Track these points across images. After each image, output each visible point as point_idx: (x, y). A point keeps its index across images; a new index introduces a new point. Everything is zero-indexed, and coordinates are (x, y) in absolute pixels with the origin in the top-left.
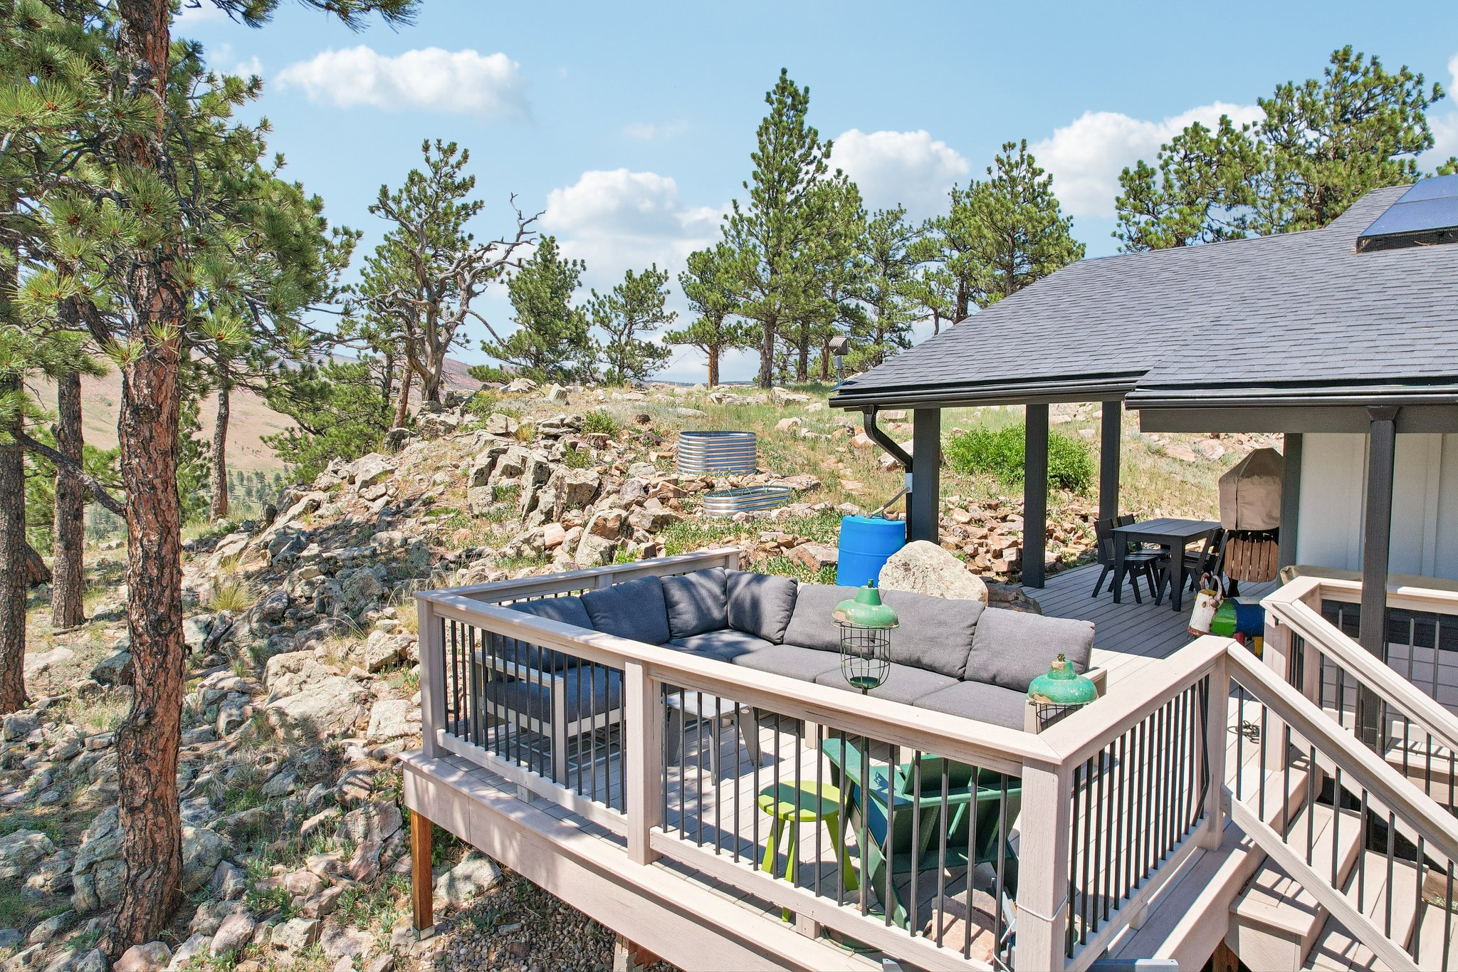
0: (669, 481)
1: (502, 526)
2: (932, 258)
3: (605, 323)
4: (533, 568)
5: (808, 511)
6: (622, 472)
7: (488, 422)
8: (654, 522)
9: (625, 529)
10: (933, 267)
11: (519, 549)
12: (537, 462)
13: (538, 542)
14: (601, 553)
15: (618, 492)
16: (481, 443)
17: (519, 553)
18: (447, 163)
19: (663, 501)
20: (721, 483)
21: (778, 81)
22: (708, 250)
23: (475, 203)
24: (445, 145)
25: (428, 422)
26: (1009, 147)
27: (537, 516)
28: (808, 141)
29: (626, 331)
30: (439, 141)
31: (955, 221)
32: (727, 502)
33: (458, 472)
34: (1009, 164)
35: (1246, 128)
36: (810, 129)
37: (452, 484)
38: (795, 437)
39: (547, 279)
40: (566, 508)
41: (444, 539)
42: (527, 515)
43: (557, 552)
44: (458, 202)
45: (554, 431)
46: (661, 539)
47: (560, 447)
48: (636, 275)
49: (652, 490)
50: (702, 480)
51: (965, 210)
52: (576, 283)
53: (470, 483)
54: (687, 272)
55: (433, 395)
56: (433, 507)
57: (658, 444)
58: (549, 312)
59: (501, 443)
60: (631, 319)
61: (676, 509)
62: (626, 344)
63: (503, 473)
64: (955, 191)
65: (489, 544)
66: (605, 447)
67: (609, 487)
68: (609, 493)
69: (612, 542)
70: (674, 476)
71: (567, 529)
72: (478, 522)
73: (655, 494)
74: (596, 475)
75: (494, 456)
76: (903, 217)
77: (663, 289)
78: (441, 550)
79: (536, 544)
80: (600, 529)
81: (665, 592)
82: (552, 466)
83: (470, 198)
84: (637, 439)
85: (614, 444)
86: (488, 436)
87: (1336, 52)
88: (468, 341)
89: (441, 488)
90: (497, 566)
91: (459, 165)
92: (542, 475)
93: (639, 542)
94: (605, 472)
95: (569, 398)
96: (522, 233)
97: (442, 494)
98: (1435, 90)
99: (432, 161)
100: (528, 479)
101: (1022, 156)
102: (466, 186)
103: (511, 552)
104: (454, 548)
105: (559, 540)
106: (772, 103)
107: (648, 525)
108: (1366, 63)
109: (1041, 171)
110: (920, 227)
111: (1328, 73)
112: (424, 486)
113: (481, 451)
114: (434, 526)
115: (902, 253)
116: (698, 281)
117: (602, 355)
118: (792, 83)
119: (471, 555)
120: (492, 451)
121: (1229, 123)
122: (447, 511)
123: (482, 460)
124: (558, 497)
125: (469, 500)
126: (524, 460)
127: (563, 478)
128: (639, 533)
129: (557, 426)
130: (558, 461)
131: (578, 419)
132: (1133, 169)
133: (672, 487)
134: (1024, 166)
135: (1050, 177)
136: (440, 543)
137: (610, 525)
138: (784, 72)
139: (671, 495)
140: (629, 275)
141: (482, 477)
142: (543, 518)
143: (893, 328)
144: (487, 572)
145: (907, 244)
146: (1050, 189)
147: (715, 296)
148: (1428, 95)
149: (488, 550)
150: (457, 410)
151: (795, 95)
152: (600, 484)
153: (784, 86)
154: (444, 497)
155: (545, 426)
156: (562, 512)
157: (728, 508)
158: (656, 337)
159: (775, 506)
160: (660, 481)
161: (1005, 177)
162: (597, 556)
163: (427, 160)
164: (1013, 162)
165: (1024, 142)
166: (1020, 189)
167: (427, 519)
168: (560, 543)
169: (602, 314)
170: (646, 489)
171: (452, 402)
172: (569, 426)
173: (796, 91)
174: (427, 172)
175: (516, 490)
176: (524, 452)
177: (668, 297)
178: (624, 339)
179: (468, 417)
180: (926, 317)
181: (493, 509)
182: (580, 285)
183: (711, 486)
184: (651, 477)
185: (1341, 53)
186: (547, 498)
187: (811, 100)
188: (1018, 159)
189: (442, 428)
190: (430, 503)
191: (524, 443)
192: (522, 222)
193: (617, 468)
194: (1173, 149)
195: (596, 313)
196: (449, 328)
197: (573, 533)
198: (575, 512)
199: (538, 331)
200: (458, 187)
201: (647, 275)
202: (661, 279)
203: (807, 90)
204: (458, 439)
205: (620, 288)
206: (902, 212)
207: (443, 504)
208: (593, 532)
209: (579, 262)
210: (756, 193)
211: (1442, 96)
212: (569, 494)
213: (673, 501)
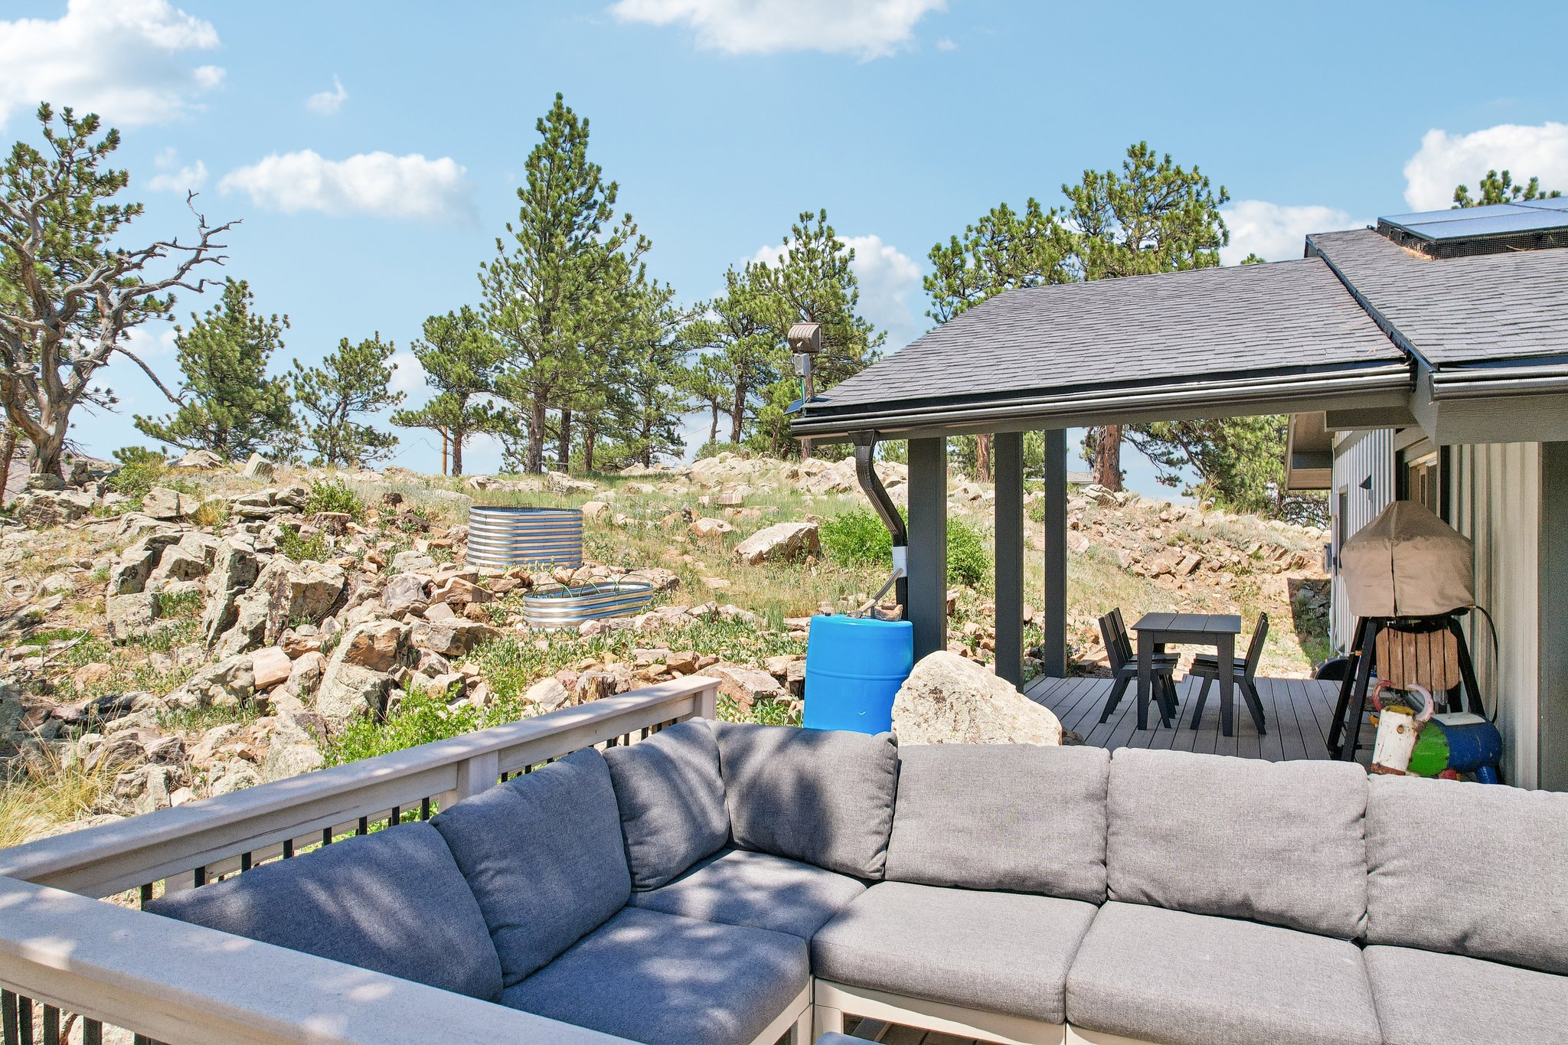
0: (463, 577)
1: (170, 656)
2: (707, 342)
3: (310, 401)
4: (234, 726)
5: (686, 617)
6: (380, 567)
7: (146, 500)
8: (455, 640)
9: (406, 652)
10: (709, 352)
11: (204, 693)
12: (237, 552)
13: (243, 680)
14: (367, 695)
15: (377, 596)
16: (134, 530)
17: (206, 701)
18: (81, 144)
19: (457, 607)
20: (542, 579)
21: (552, 107)
22: (451, 314)
23: (129, 207)
24: (79, 116)
25: (37, 501)
26: (806, 217)
27: (235, 637)
28: (590, 179)
29: (339, 413)
30: (68, 111)
31: (734, 303)
32: (564, 606)
33: (91, 574)
34: (807, 236)
35: (1053, 213)
36: (591, 166)
37: (77, 593)
38: (611, 525)
39: (235, 334)
40: (289, 623)
41: (56, 681)
42: (217, 636)
43: (277, 695)
44: (100, 202)
45: (259, 510)
46: (470, 667)
47: (274, 529)
48: (354, 344)
49: (436, 592)
50: (515, 575)
51: (743, 292)
52: (276, 342)
53: (112, 588)
54: (423, 340)
55: (51, 466)
56: (39, 630)
57: (425, 529)
58: (237, 377)
59: (169, 530)
60: (346, 397)
61: (477, 619)
62: (339, 426)
63: (173, 572)
64: (730, 273)
65: (145, 687)
66: (345, 531)
67: (362, 589)
68: (362, 598)
69: (384, 676)
70: (470, 569)
71: (294, 656)
72: (126, 651)
73: (442, 598)
74: (340, 570)
75: (156, 550)
76: (671, 298)
77: (387, 364)
78: (49, 701)
79: (237, 684)
80: (363, 654)
81: (618, 782)
82: (261, 557)
83: (120, 198)
84: (393, 522)
85: (359, 528)
86: (143, 520)
87: (1133, 147)
88: (113, 400)
89: (57, 599)
90: (162, 725)
91: (102, 149)
92: (244, 572)
93: (432, 673)
94: (352, 566)
95: (275, 476)
96: (205, 245)
97: (58, 608)
98: (1223, 193)
99: (56, 135)
100: (219, 580)
101: (821, 228)
102: (113, 182)
103: (188, 699)
104: (75, 697)
105: (281, 675)
106: (543, 131)
107: (444, 644)
108: (1159, 160)
109: (842, 245)
110: (690, 310)
111: (1126, 166)
112: (22, 597)
113: (132, 542)
114: (39, 661)
115: (672, 337)
116: (436, 349)
117: (307, 441)
118: (569, 111)
119: (109, 707)
120: (154, 541)
121: (1037, 206)
122: (65, 635)
123: (136, 554)
124: (273, 606)
125: (109, 617)
126: (210, 553)
127: (283, 574)
128: (433, 659)
129: (264, 504)
130: (272, 551)
131: (300, 492)
132: (946, 245)
133: (469, 585)
134: (823, 240)
135: (852, 251)
136: (47, 690)
137: (379, 646)
138: (559, 97)
139: (468, 597)
140: (344, 344)
141: (134, 579)
142: (246, 640)
143: (662, 421)
144: (143, 739)
145: (678, 328)
146: (850, 265)
147: (461, 368)
148: (1216, 197)
149: (144, 697)
150: (93, 488)
151: (572, 125)
152: (346, 584)
153: (559, 114)
154: (61, 613)
155: (244, 503)
156: (281, 630)
157: (567, 615)
158: (379, 420)
159: (634, 611)
160: (451, 577)
161: (802, 249)
162: (360, 701)
163: (48, 134)
164: (811, 233)
165: (823, 212)
166: (819, 263)
167: (24, 649)
168: (283, 681)
169: (307, 389)
170: (426, 589)
171: (84, 476)
172: (283, 502)
173: (575, 119)
174: (49, 154)
175: (196, 600)
176: (210, 541)
177: (394, 373)
178: (335, 422)
179: (110, 498)
180: (702, 408)
181: (153, 629)
182: (282, 346)
183: (527, 584)
184: (431, 571)
185: (1138, 146)
186: (253, 607)
187: (591, 134)
188: (817, 230)
189: (65, 511)
190: (33, 623)
191: (210, 529)
192: (205, 231)
193: (372, 560)
194: (979, 231)
195: (299, 388)
196: (80, 369)
197: (307, 663)
198: (304, 629)
199: (221, 400)
200: (100, 182)
201: (368, 345)
202: (386, 351)
203: (586, 122)
204: (93, 527)
205: (333, 359)
206: (670, 292)
207: (59, 625)
208: (350, 659)
209: (280, 318)
210: (525, 237)
211: (1228, 199)
212: (295, 599)
213: (473, 608)
